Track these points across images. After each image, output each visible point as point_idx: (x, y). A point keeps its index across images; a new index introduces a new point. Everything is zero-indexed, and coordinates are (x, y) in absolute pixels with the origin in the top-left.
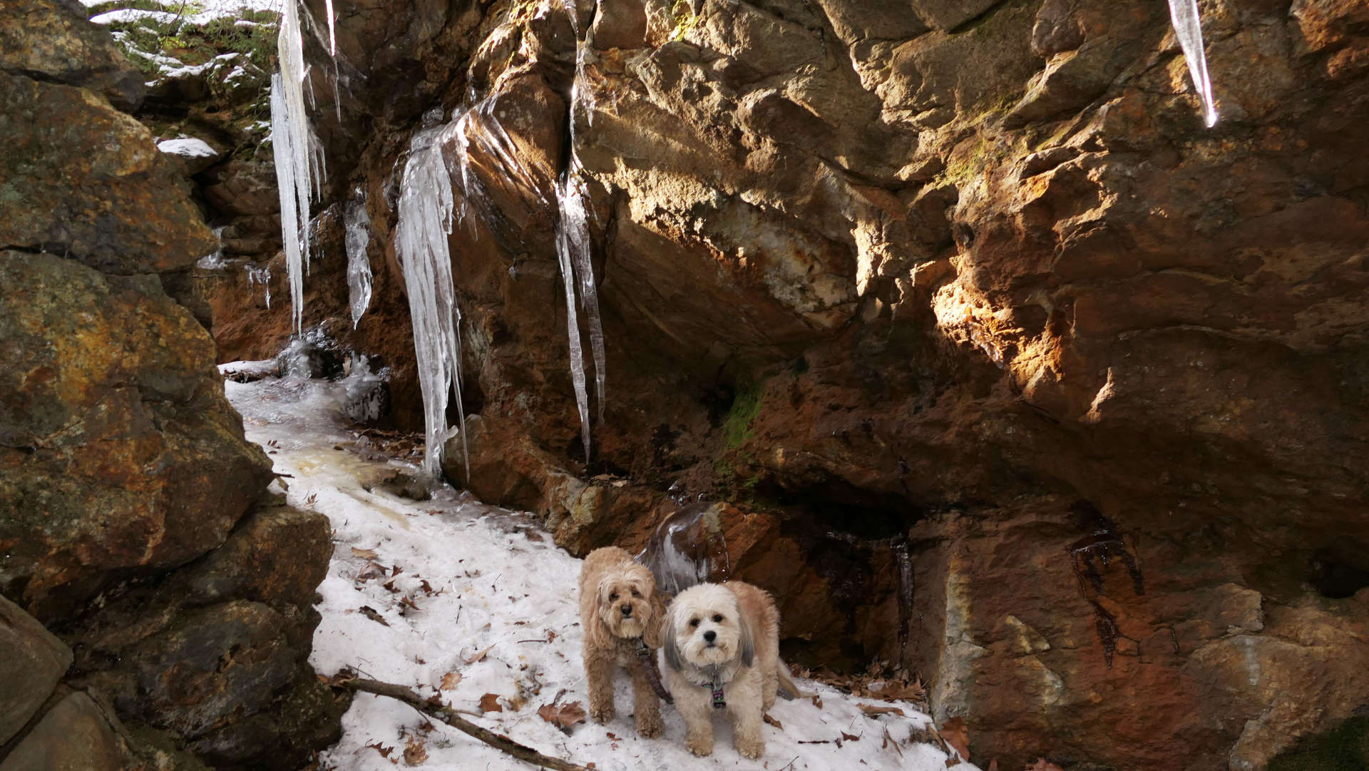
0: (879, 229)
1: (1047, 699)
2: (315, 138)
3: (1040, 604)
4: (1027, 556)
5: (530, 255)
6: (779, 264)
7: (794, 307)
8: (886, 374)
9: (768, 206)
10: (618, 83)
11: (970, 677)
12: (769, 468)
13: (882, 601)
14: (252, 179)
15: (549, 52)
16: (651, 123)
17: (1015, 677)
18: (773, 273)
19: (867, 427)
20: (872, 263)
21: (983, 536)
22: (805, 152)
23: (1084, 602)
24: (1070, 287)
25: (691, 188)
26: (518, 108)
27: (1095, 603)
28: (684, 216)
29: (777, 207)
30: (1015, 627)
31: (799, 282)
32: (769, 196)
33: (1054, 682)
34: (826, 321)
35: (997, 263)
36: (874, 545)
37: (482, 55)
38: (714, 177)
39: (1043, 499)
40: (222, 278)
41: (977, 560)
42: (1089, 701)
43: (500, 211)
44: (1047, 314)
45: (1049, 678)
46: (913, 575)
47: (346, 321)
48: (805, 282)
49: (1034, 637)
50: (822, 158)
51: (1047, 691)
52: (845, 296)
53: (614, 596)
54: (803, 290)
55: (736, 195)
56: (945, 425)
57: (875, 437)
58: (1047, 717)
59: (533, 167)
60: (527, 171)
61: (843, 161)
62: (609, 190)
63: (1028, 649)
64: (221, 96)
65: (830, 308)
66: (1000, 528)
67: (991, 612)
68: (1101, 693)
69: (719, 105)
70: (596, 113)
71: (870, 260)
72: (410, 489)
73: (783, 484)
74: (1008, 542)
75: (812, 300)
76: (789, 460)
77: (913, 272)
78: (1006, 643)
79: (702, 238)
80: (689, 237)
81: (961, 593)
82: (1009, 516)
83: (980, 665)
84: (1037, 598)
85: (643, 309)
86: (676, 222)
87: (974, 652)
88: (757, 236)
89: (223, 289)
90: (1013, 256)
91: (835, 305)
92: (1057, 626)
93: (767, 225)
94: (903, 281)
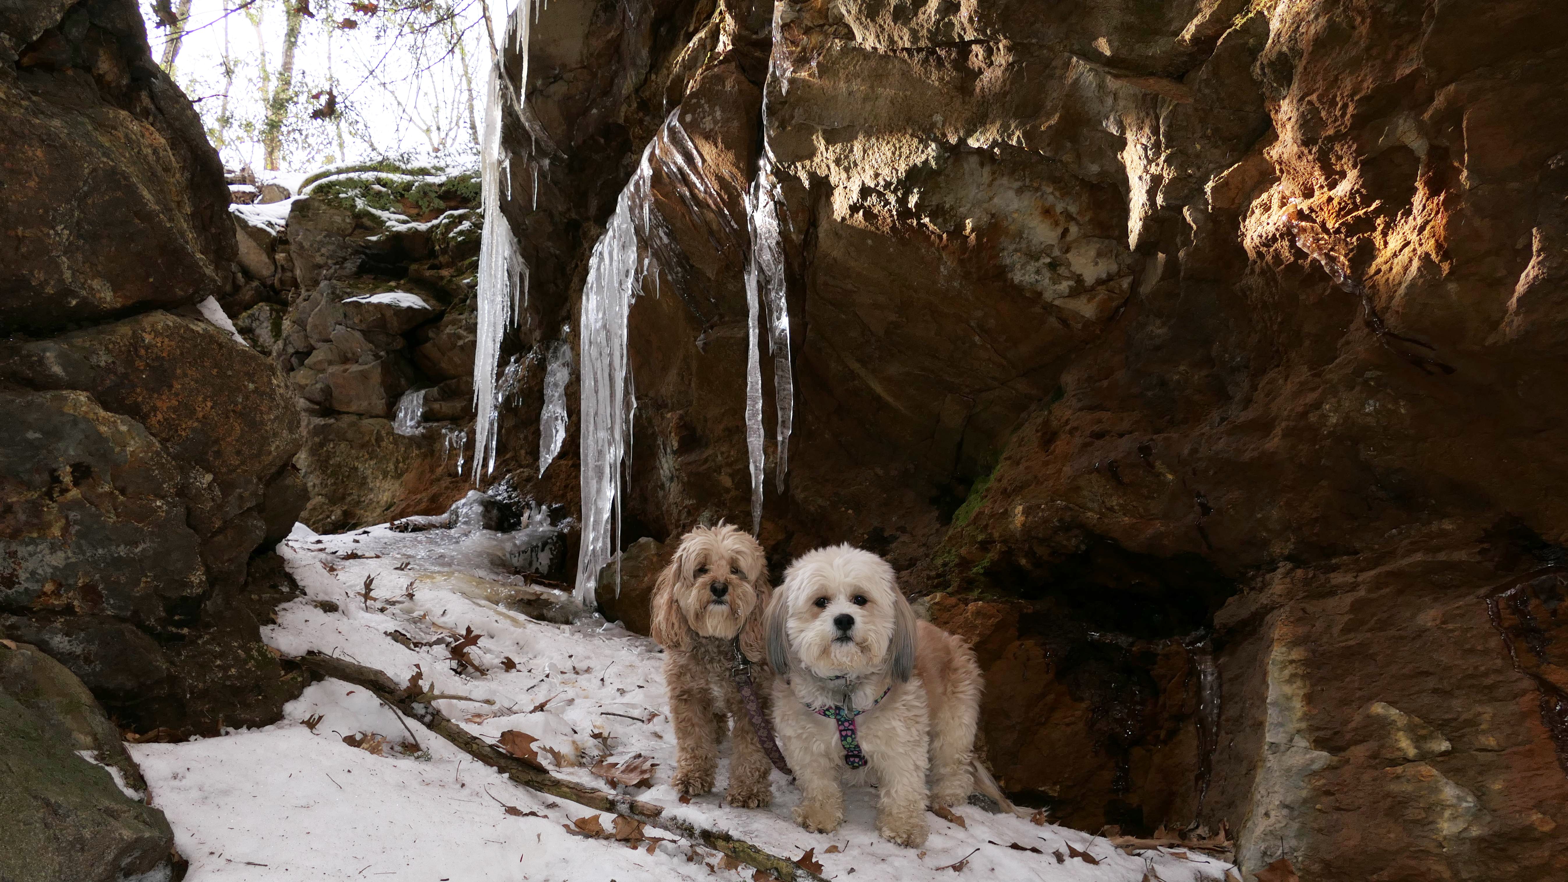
0: (1155, 131)
1: (1447, 827)
2: (521, 259)
3: (1431, 683)
4: (1408, 614)
5: (722, 316)
6: (1020, 234)
7: (1040, 294)
8: (1176, 377)
9: (1004, 146)
10: (821, 38)
11: (1305, 801)
12: (1004, 542)
13: (1173, 733)
14: (461, 331)
15: (745, 33)
16: (856, 76)
17: (1388, 795)
18: (1012, 247)
19: (1145, 450)
20: (1148, 192)
21: (1332, 593)
22: (1051, 49)
23: (1515, 674)
24: (1452, 87)
25: (905, 151)
26: (706, 106)
27: (1536, 677)
28: (894, 192)
29: (1014, 143)
30: (1385, 718)
31: (1048, 255)
32: (1005, 129)
33: (1459, 798)
34: (1087, 309)
35: (1327, 90)
36: (1160, 647)
37: (676, 69)
38: (933, 125)
39: (1435, 526)
40: (419, 447)
41: (1319, 625)
42: (1531, 828)
43: (687, 259)
44: (1418, 160)
45: (1449, 792)
46: (1220, 686)
47: (532, 472)
48: (1056, 252)
49: (1423, 732)
50: (1073, 52)
51: (1447, 814)
52: (1114, 268)
53: (702, 570)
54: (1053, 266)
55: (962, 141)
56: (1263, 426)
57: (1158, 464)
58: (1450, 861)
59: (720, 179)
60: (714, 187)
61: (1104, 46)
62: (806, 184)
63: (1412, 752)
64: (444, 251)
65: (1093, 288)
66: (1360, 579)
67: (1344, 702)
68: (1553, 817)
69: (936, 12)
70: (792, 81)
71: (1146, 188)
72: (550, 614)
73: (1023, 561)
74: (1373, 596)
75: (1067, 279)
76: (1030, 518)
77: (1209, 187)
78: (1372, 745)
79: (919, 219)
80: (904, 223)
81: (1293, 676)
82: (1376, 562)
83: (1322, 781)
84: (1427, 674)
85: (856, 366)
86: (887, 203)
87: (1313, 761)
88: (991, 199)
89: (419, 460)
90: (1354, 65)
91: (1100, 282)
92: (1464, 716)
93: (1005, 181)
94: (1194, 209)
